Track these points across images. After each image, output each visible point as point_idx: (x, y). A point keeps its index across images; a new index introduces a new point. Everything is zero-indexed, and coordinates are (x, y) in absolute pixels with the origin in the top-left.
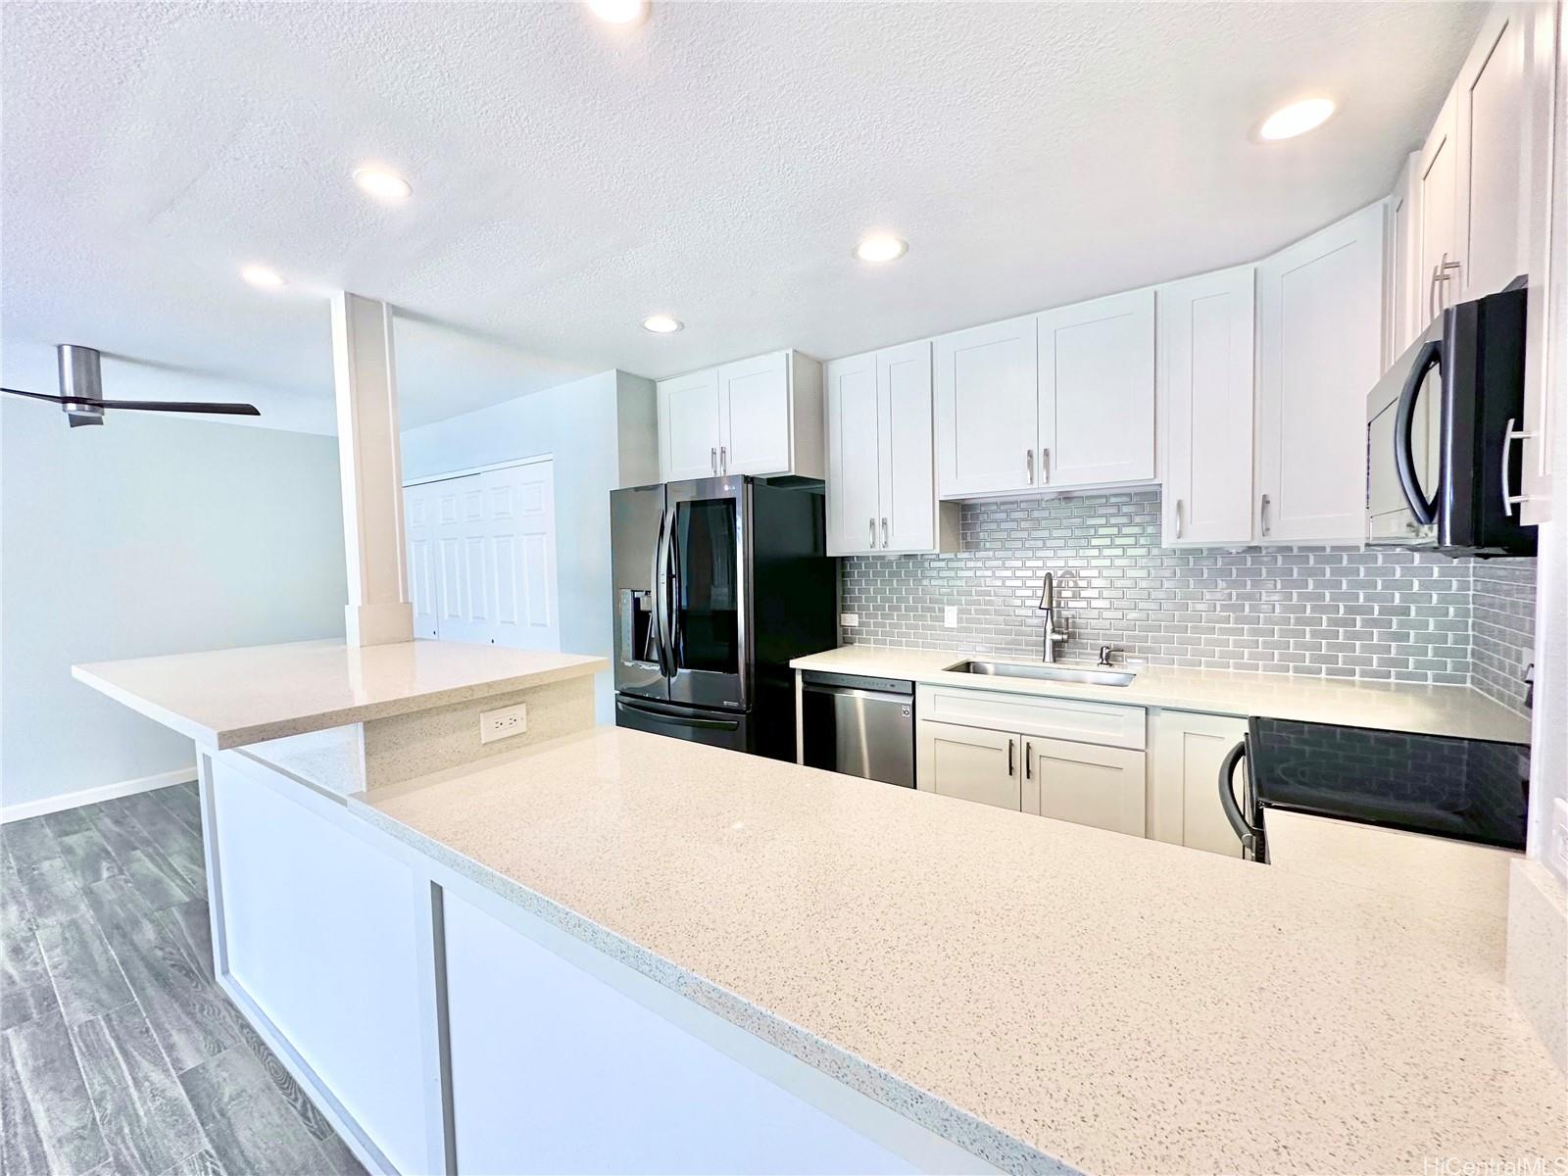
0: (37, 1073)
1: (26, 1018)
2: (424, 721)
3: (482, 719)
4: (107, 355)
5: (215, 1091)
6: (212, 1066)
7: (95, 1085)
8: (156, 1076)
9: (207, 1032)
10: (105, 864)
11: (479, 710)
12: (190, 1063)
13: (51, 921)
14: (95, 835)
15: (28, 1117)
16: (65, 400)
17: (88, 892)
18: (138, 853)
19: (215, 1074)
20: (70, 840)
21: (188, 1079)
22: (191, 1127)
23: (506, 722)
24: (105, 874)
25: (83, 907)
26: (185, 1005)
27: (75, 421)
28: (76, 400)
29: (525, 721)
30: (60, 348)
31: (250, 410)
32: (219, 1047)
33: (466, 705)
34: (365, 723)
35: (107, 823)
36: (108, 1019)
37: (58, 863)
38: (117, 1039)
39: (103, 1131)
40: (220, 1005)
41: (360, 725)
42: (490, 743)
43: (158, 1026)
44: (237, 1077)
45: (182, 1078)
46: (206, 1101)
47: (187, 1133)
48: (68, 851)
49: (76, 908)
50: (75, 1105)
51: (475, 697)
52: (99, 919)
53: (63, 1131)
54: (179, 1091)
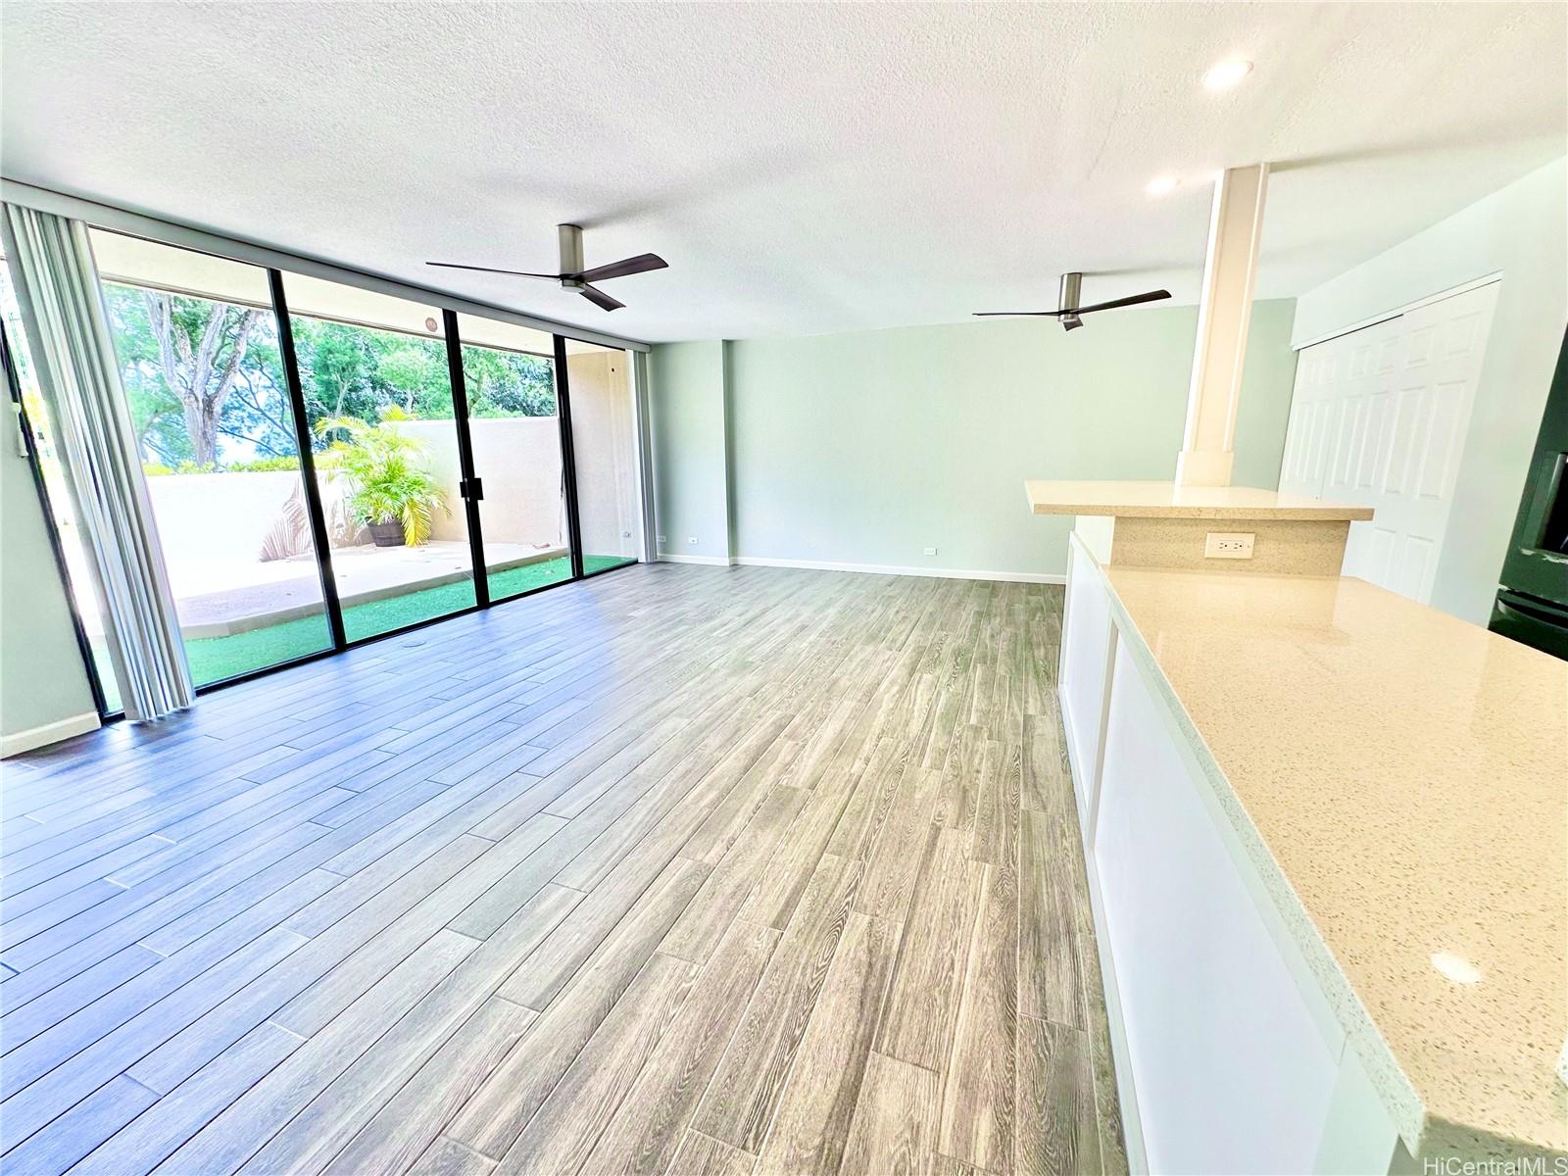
0: (981, 684)
1: (985, 663)
2: (1159, 527)
3: (1208, 537)
4: (1086, 274)
5: (1033, 728)
6: (1037, 719)
7: (996, 698)
8: (1016, 709)
9: (1043, 704)
10: (1039, 614)
11: (1209, 529)
12: (1031, 712)
13: (1008, 630)
14: (1042, 599)
15: (972, 696)
16: (1060, 313)
17: (1027, 624)
18: (1055, 614)
19: (1038, 723)
20: (1031, 598)
21: (1027, 718)
22: (1019, 734)
23: (1231, 545)
24: (1037, 619)
25: (1022, 629)
26: (1040, 689)
27: (1069, 327)
28: (1066, 312)
29: (1251, 549)
30: (1062, 277)
31: (1164, 295)
32: (1045, 713)
33: (1196, 522)
34: (1117, 518)
35: (1049, 594)
36: (1010, 678)
37: (1022, 607)
38: (1010, 687)
39: (991, 716)
40: (1054, 697)
41: (1113, 518)
42: (1213, 558)
43: (1026, 692)
44: (1045, 728)
45: (1025, 716)
46: (1029, 728)
47: (1016, 735)
48: (1028, 603)
49: (1019, 629)
50: (986, 702)
51: (1201, 517)
52: (1025, 638)
53: (980, 708)
54: (1021, 719)
